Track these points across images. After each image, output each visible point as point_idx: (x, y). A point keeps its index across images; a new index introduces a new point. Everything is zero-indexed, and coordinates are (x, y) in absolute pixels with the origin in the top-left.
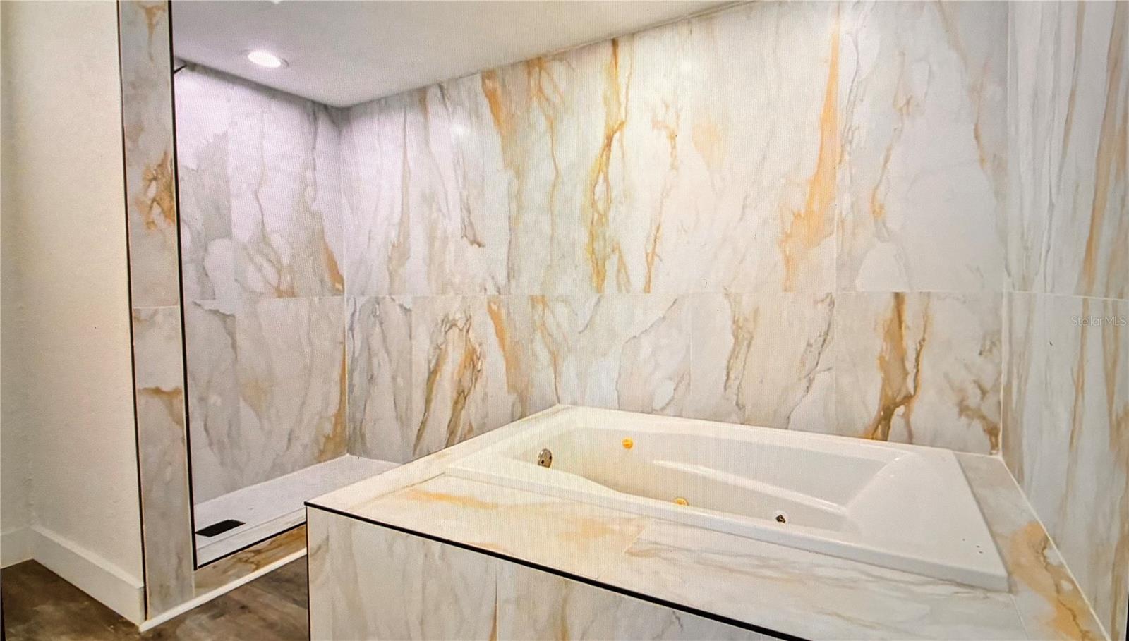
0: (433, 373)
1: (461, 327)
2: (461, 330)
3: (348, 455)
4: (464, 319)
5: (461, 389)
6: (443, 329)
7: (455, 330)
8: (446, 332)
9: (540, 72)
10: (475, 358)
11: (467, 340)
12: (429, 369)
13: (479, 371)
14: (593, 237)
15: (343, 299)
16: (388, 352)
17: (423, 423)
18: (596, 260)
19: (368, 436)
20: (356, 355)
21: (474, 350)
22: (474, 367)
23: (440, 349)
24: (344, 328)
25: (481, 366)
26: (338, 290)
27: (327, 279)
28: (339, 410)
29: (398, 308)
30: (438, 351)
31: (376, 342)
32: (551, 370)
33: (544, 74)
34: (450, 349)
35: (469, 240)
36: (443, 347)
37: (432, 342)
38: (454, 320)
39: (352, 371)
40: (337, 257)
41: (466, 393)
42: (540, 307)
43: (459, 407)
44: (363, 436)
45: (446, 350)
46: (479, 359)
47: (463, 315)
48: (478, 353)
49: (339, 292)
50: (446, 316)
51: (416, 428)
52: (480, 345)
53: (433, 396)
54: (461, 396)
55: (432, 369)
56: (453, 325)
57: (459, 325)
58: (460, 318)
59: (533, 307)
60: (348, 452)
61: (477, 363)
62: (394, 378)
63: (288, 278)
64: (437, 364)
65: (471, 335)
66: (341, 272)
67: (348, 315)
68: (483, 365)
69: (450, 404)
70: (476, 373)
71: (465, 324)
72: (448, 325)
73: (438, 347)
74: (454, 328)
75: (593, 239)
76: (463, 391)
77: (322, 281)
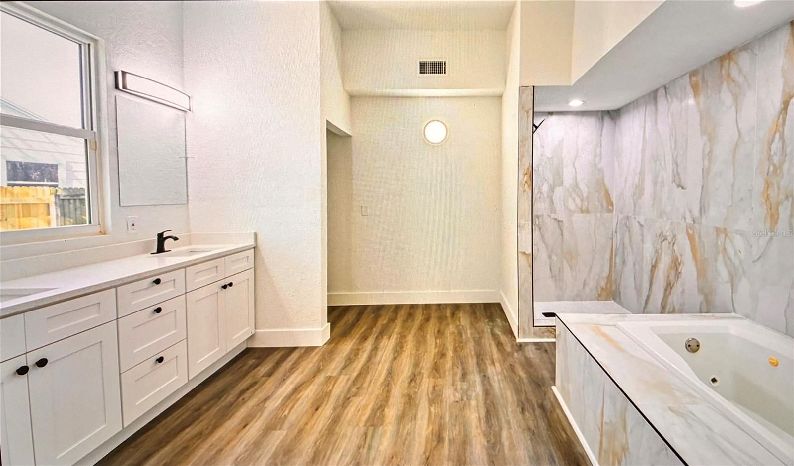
0: (654, 267)
1: (670, 241)
2: (670, 243)
3: (613, 301)
4: (672, 237)
5: (669, 282)
6: (660, 241)
7: (666, 242)
8: (661, 243)
9: (729, 63)
10: (677, 264)
11: (674, 251)
12: (652, 264)
13: (680, 273)
14: (768, 185)
15: (613, 215)
16: (632, 248)
17: (648, 297)
18: (771, 204)
19: (622, 293)
20: (618, 247)
21: (677, 259)
22: (677, 270)
23: (658, 253)
24: (613, 231)
25: (681, 269)
26: (610, 209)
27: (605, 204)
28: (609, 275)
29: (637, 224)
30: (657, 254)
31: (627, 241)
32: (729, 285)
33: (732, 63)
34: (663, 254)
35: (676, 184)
36: (659, 252)
37: (654, 248)
38: (666, 236)
39: (616, 256)
40: (610, 192)
41: (672, 286)
42: (722, 236)
43: (668, 293)
44: (620, 293)
45: (661, 254)
46: (680, 264)
47: (671, 234)
48: (679, 261)
49: (611, 211)
50: (662, 233)
51: (645, 298)
52: (681, 256)
53: (654, 281)
54: (669, 287)
55: (653, 264)
56: (665, 239)
57: (669, 239)
58: (670, 235)
59: (717, 235)
60: (613, 299)
61: (679, 268)
62: (634, 265)
63: (586, 203)
64: (656, 262)
65: (675, 247)
66: (612, 200)
67: (615, 225)
68: (684, 269)
69: (663, 290)
70: (678, 274)
71: (673, 240)
72: (663, 239)
73: (656, 252)
74: (666, 241)
75: (768, 187)
76: (670, 283)
77: (602, 205)
